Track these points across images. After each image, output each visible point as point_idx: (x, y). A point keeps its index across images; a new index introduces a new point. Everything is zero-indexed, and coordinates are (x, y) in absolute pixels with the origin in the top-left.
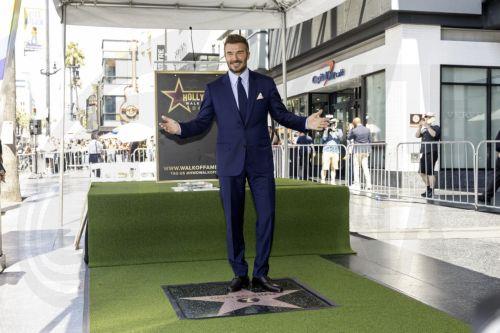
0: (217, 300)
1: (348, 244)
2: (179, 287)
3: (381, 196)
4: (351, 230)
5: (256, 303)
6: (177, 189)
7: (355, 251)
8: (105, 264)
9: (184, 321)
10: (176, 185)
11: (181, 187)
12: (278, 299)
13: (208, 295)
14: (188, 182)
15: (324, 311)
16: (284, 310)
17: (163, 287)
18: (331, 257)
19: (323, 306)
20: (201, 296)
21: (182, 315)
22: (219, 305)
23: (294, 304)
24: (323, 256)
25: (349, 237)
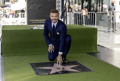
0: (50, 69)
1: (96, 49)
2: (36, 64)
3: (108, 31)
4: (98, 44)
5: (63, 70)
6: (34, 28)
7: (99, 51)
8: (8, 55)
9: (38, 76)
10: (34, 27)
11: (35, 27)
12: (72, 68)
13: (46, 67)
14: (38, 25)
15: (88, 73)
16: (74, 72)
17: (30, 64)
18: (90, 54)
19: (88, 71)
20: (44, 67)
21: (37, 74)
22: (51, 70)
23: (77, 70)
24: (87, 53)
25: (97, 46)
